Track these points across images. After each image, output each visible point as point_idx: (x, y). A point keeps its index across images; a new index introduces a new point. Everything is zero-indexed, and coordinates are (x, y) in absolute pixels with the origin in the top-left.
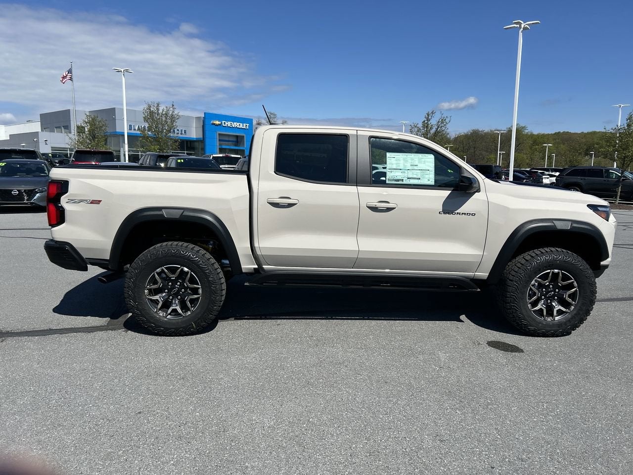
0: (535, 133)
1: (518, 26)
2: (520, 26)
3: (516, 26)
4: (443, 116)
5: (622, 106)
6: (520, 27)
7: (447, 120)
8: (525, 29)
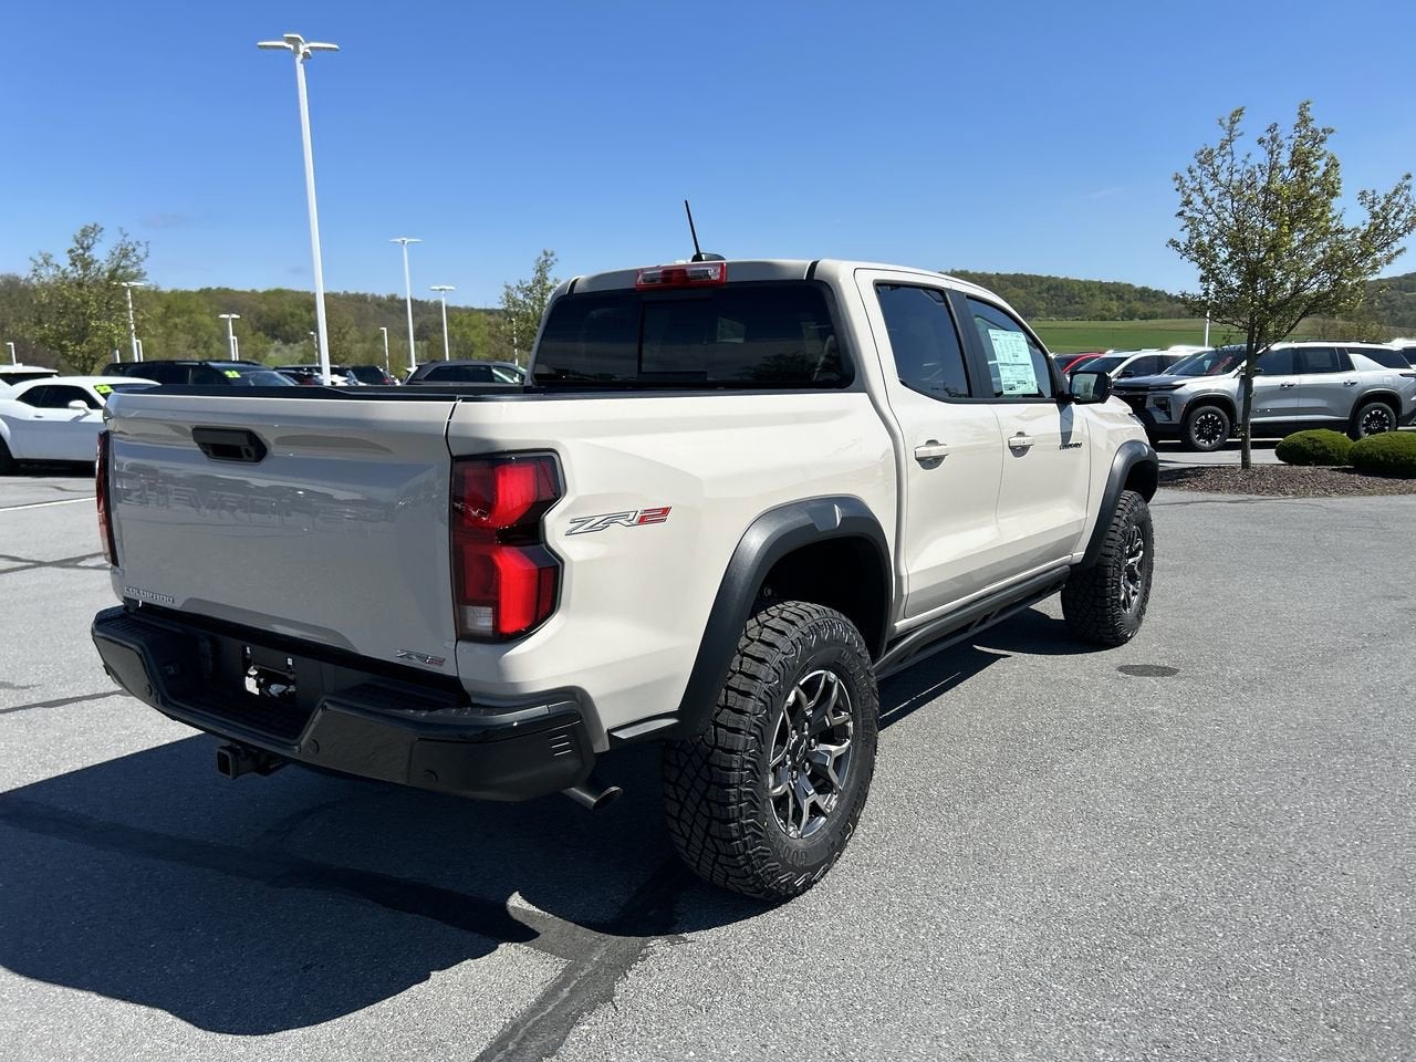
0: (166, 288)
1: (291, 47)
2: (297, 47)
3: (287, 45)
4: (128, 240)
5: (407, 241)
6: (297, 51)
7: (140, 251)
8: (306, 55)
